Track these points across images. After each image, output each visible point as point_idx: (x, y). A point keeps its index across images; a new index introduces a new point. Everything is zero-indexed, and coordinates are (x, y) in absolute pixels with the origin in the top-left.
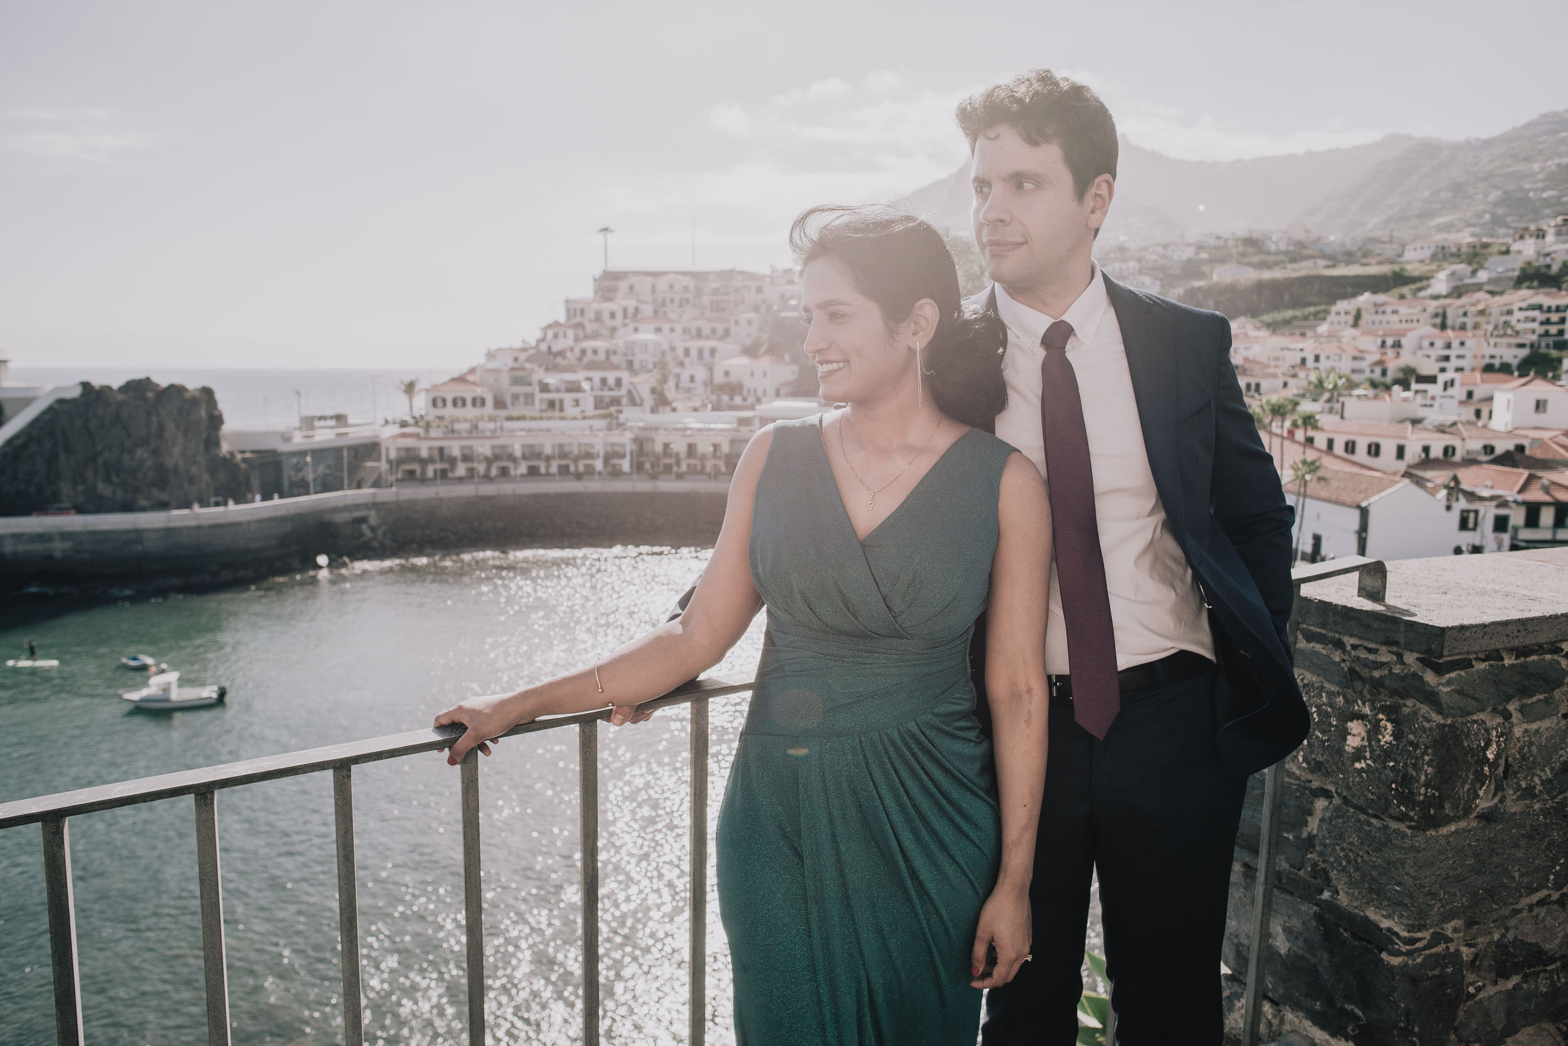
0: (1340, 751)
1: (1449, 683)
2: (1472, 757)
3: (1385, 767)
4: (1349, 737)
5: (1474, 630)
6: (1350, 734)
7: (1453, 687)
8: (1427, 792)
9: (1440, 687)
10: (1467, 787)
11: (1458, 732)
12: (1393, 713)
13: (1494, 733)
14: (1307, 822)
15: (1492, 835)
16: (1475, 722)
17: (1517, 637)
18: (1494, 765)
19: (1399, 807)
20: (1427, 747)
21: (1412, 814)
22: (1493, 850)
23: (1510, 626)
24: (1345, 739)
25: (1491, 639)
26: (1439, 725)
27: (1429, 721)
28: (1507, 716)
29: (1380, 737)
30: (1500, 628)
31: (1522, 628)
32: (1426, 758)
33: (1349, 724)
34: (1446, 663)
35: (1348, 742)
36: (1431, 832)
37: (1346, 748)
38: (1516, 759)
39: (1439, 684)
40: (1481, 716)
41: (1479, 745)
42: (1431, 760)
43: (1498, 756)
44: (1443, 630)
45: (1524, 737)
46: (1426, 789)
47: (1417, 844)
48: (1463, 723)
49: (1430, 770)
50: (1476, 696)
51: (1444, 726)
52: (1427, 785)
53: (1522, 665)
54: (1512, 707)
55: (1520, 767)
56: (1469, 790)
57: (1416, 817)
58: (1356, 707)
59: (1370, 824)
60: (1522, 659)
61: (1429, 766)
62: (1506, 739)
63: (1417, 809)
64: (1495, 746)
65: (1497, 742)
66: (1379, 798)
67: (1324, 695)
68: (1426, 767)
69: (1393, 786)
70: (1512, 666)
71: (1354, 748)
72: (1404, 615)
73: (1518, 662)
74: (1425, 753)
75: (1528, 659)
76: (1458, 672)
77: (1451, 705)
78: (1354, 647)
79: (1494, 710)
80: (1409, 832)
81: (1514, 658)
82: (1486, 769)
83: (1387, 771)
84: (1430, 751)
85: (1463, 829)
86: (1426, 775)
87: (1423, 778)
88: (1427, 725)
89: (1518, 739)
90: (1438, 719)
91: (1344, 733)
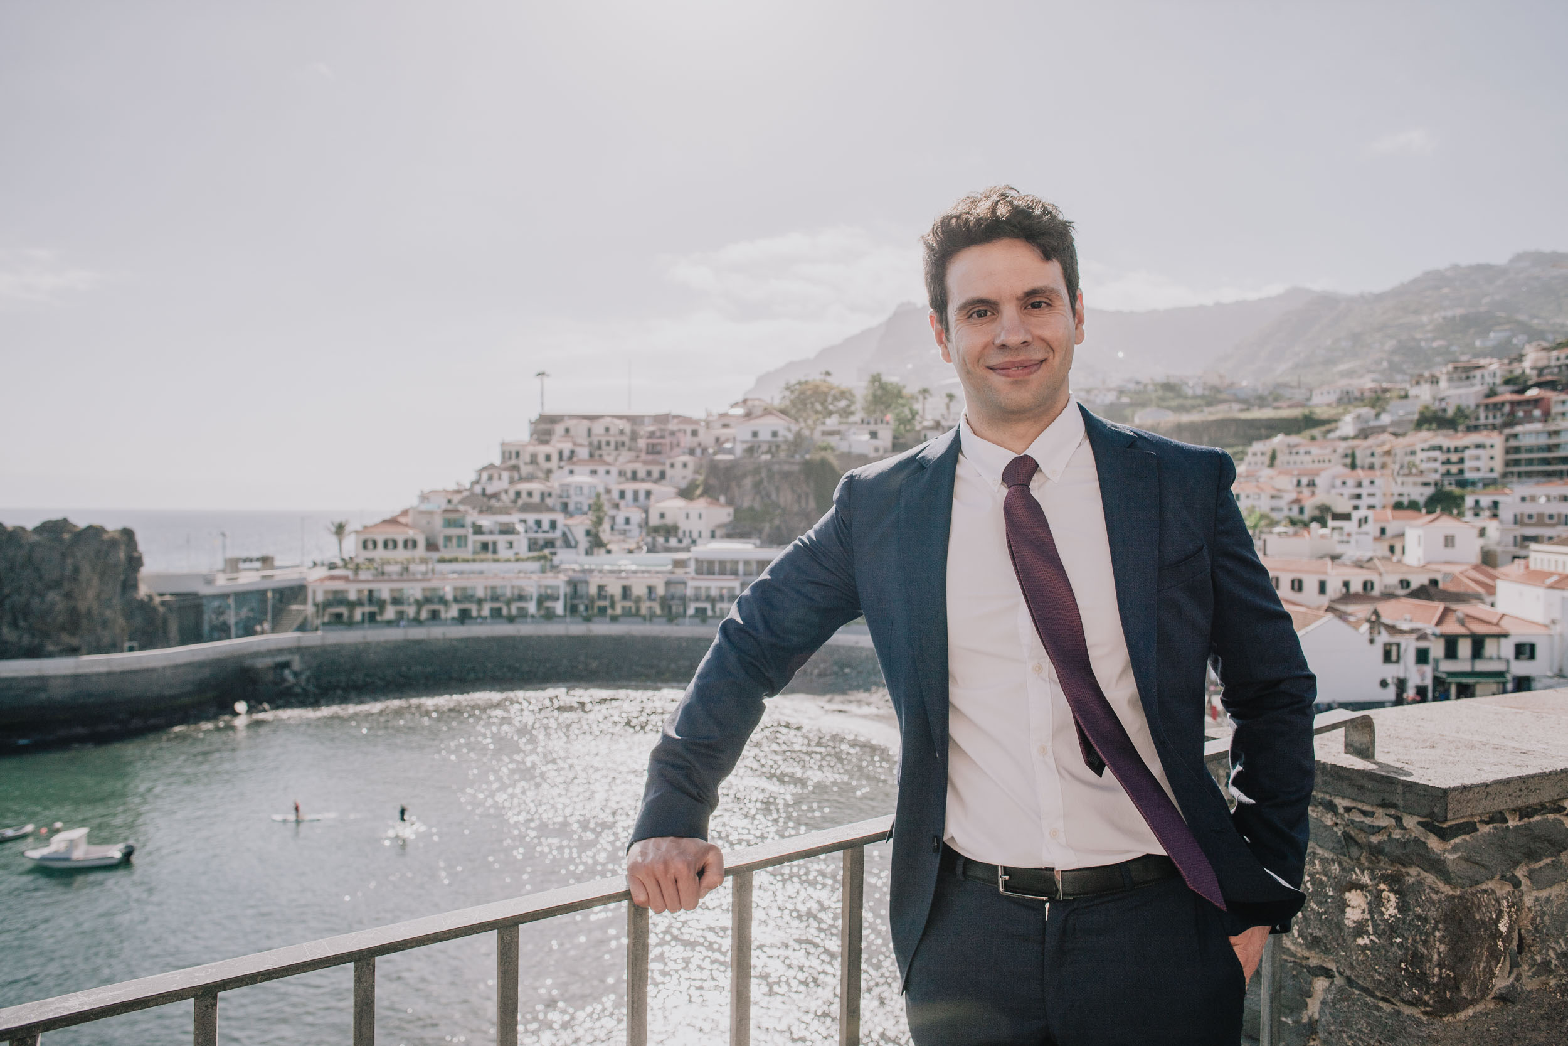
0: (1340, 926)
1: (1455, 849)
2: (1485, 931)
3: (1392, 944)
4: (1348, 910)
5: (1476, 790)
6: (1349, 906)
7: (1459, 854)
8: (1441, 973)
9: (1446, 854)
10: (1482, 965)
11: (1469, 904)
12: (1395, 882)
13: (1505, 903)
14: (1307, 1004)
15: (1511, 1018)
16: (1485, 891)
17: (1519, 796)
18: (1507, 939)
19: (1411, 990)
20: (1437, 922)
21: (1426, 998)
22: (1513, 1035)
23: (1512, 785)
24: (1343, 912)
25: (1494, 799)
26: (1447, 897)
27: (1437, 892)
28: (1517, 884)
29: (1383, 909)
30: (1502, 788)
31: (1523, 787)
32: (1437, 934)
33: (1347, 895)
34: (1451, 827)
35: (1348, 915)
36: (1448, 1018)
37: (1346, 922)
38: (1529, 931)
39: (1445, 851)
40: (1489, 885)
41: (1491, 918)
42: (1443, 936)
43: (1510, 929)
44: (1445, 791)
45: (1535, 906)
46: (1441, 969)
47: (1435, 1033)
48: (1473, 894)
49: (1442, 948)
50: (1484, 862)
51: (1453, 897)
52: (1441, 965)
53: (1527, 827)
54: (1520, 873)
55: (1533, 940)
56: (1485, 968)
57: (1431, 1002)
58: (1354, 876)
59: (1379, 1009)
60: (1526, 820)
61: (1441, 943)
62: (1517, 910)
63: (1432, 992)
64: (1506, 917)
65: (1508, 913)
66: (1388, 980)
67: (1317, 862)
68: (1437, 944)
69: (1403, 965)
70: (1516, 828)
71: (1355, 922)
72: (1400, 774)
73: (1522, 823)
74: (1435, 928)
75: (1532, 820)
76: (1463, 837)
77: (1459, 873)
78: (1348, 810)
79: (1503, 877)
80: (1424, 1018)
81: (1517, 819)
82: (1500, 943)
83: (1395, 949)
84: (1440, 926)
85: (1480, 1012)
86: (1439, 953)
87: (1436, 957)
88: (1435, 897)
89: (1529, 909)
90: (1446, 890)
91: (1343, 906)
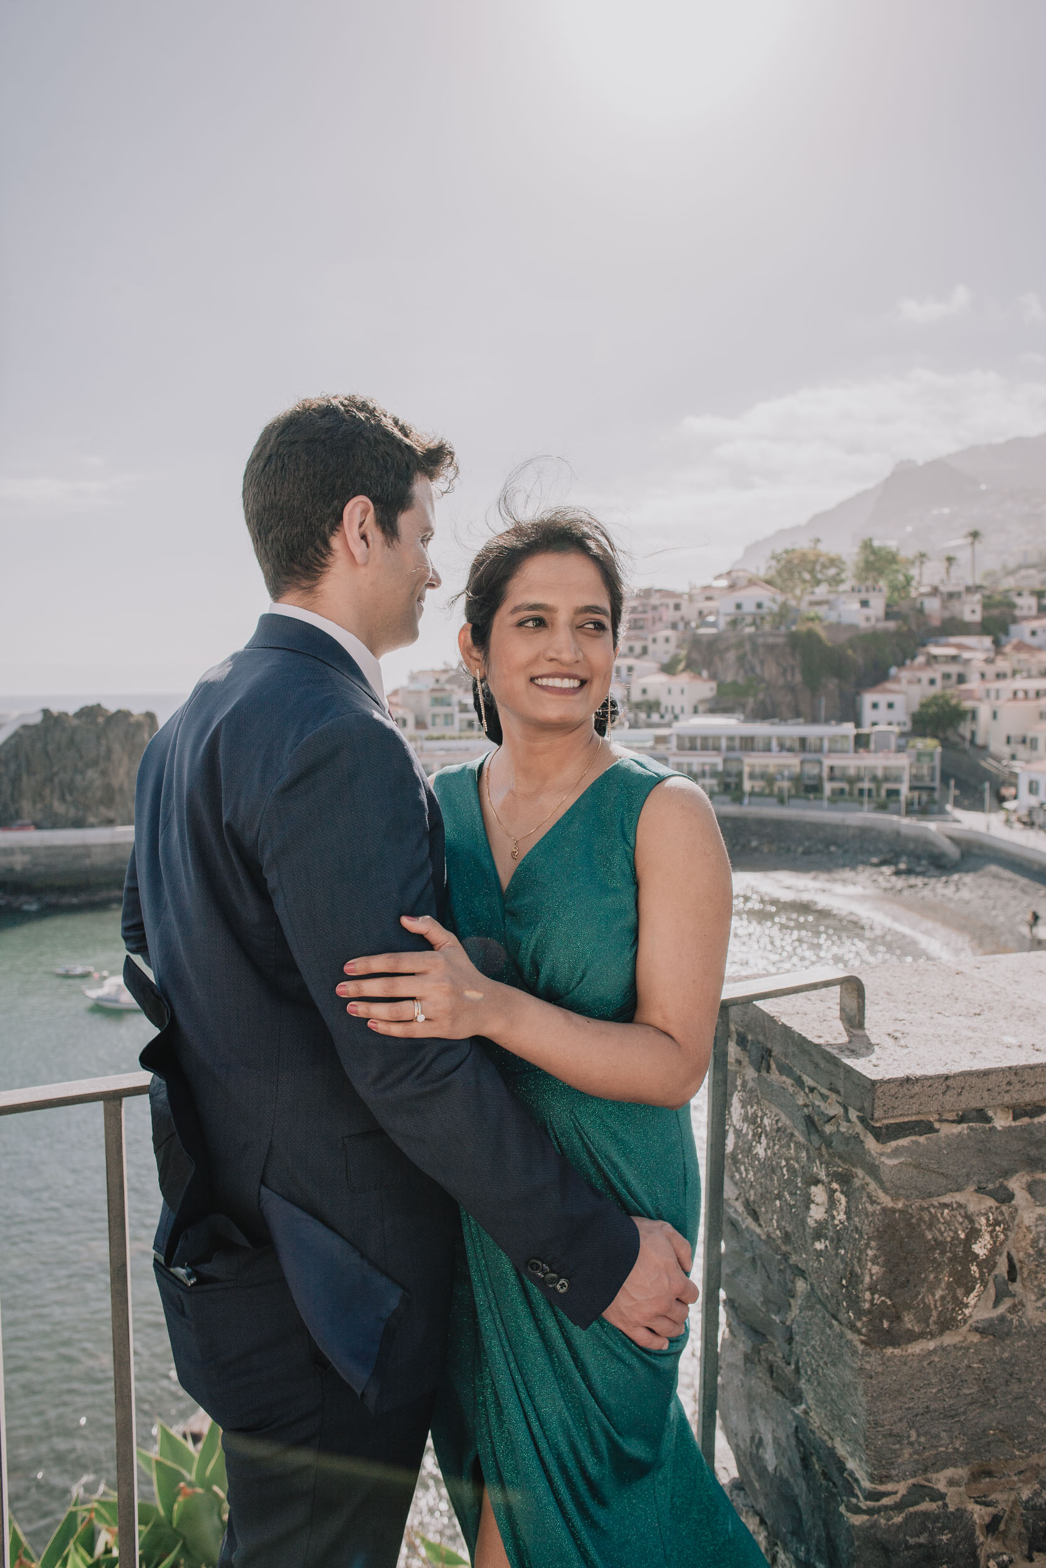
0: (803, 1223)
1: (896, 1153)
2: (943, 1253)
3: (837, 1254)
4: (812, 1206)
5: (927, 1083)
6: (813, 1202)
7: (902, 1159)
8: (873, 1299)
9: (883, 1159)
10: (939, 1293)
11: (914, 1221)
12: (845, 1179)
13: (983, 1220)
14: (790, 1305)
15: (1006, 1355)
16: (945, 1206)
17: (1007, 1091)
18: (988, 1264)
19: (848, 1312)
20: (869, 1239)
21: (859, 1324)
22: (1011, 1375)
23: (993, 1077)
24: (808, 1208)
25: (960, 1094)
26: (884, 1210)
27: (873, 1202)
28: (1005, 1197)
29: (835, 1213)
30: (974, 1080)
31: (1013, 1078)
32: (870, 1253)
33: (813, 1188)
34: (887, 1127)
35: (812, 1213)
36: (889, 1351)
37: (809, 1220)
38: (1029, 1255)
39: (882, 1154)
40: (959, 1197)
41: (956, 1237)
42: (875, 1256)
43: (994, 1251)
44: (874, 1083)
45: (1036, 1226)
46: (873, 1294)
47: (868, 1367)
48: (922, 1209)
49: (875, 1269)
50: (944, 1171)
51: (894, 1211)
52: (873, 1289)
53: (1023, 1129)
54: (1016, 1184)
55: (1037, 1266)
56: (943, 1298)
57: (864, 1330)
58: (815, 1169)
59: (831, 1326)
60: (1025, 1120)
61: (873, 1264)
62: (1004, 1229)
63: (864, 1319)
64: (987, 1237)
65: (991, 1233)
66: (832, 1295)
67: (792, 1145)
68: (869, 1264)
69: (844, 1282)
70: (1008, 1130)
71: (816, 1221)
73: (1018, 1123)
74: (867, 1245)
75: (1036, 1120)
76: (914, 1138)
77: (898, 1183)
78: (812, 1090)
79: (980, 1190)
80: (861, 1347)
81: (1011, 1118)
82: (974, 1268)
83: (838, 1261)
84: (873, 1244)
85: (955, 1346)
86: (871, 1275)
87: (867, 1279)
88: (870, 1208)
89: (1028, 1228)
90: (886, 1200)
91: (808, 1201)
